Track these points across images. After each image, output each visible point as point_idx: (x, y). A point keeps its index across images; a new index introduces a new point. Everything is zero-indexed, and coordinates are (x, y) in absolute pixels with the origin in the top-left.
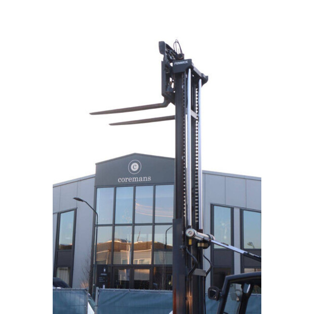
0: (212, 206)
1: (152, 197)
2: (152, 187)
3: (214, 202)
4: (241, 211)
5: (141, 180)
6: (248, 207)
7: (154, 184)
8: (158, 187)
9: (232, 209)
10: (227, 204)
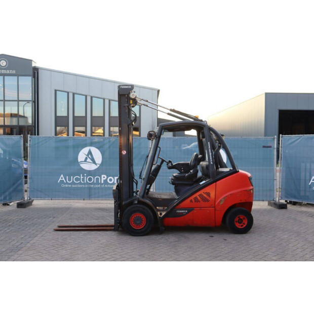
0: (56, 91)
1: (16, 84)
2: (16, 77)
3: (57, 89)
4: (74, 94)
5: (8, 72)
6: (78, 92)
7: (17, 75)
8: (20, 77)
9: (68, 93)
10: (65, 90)
